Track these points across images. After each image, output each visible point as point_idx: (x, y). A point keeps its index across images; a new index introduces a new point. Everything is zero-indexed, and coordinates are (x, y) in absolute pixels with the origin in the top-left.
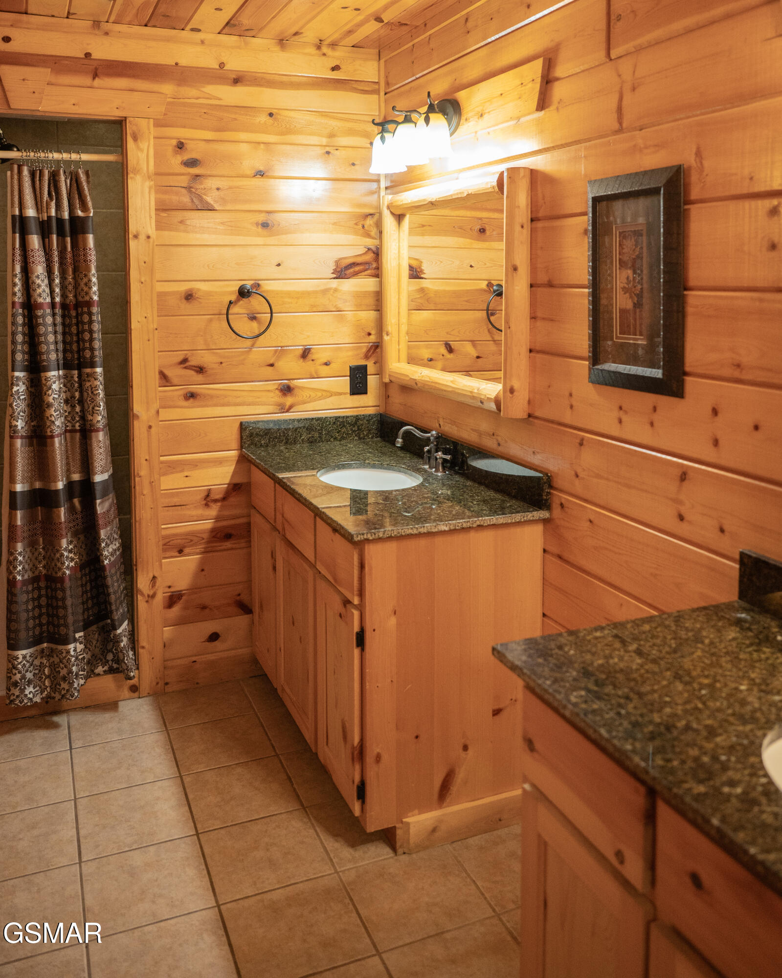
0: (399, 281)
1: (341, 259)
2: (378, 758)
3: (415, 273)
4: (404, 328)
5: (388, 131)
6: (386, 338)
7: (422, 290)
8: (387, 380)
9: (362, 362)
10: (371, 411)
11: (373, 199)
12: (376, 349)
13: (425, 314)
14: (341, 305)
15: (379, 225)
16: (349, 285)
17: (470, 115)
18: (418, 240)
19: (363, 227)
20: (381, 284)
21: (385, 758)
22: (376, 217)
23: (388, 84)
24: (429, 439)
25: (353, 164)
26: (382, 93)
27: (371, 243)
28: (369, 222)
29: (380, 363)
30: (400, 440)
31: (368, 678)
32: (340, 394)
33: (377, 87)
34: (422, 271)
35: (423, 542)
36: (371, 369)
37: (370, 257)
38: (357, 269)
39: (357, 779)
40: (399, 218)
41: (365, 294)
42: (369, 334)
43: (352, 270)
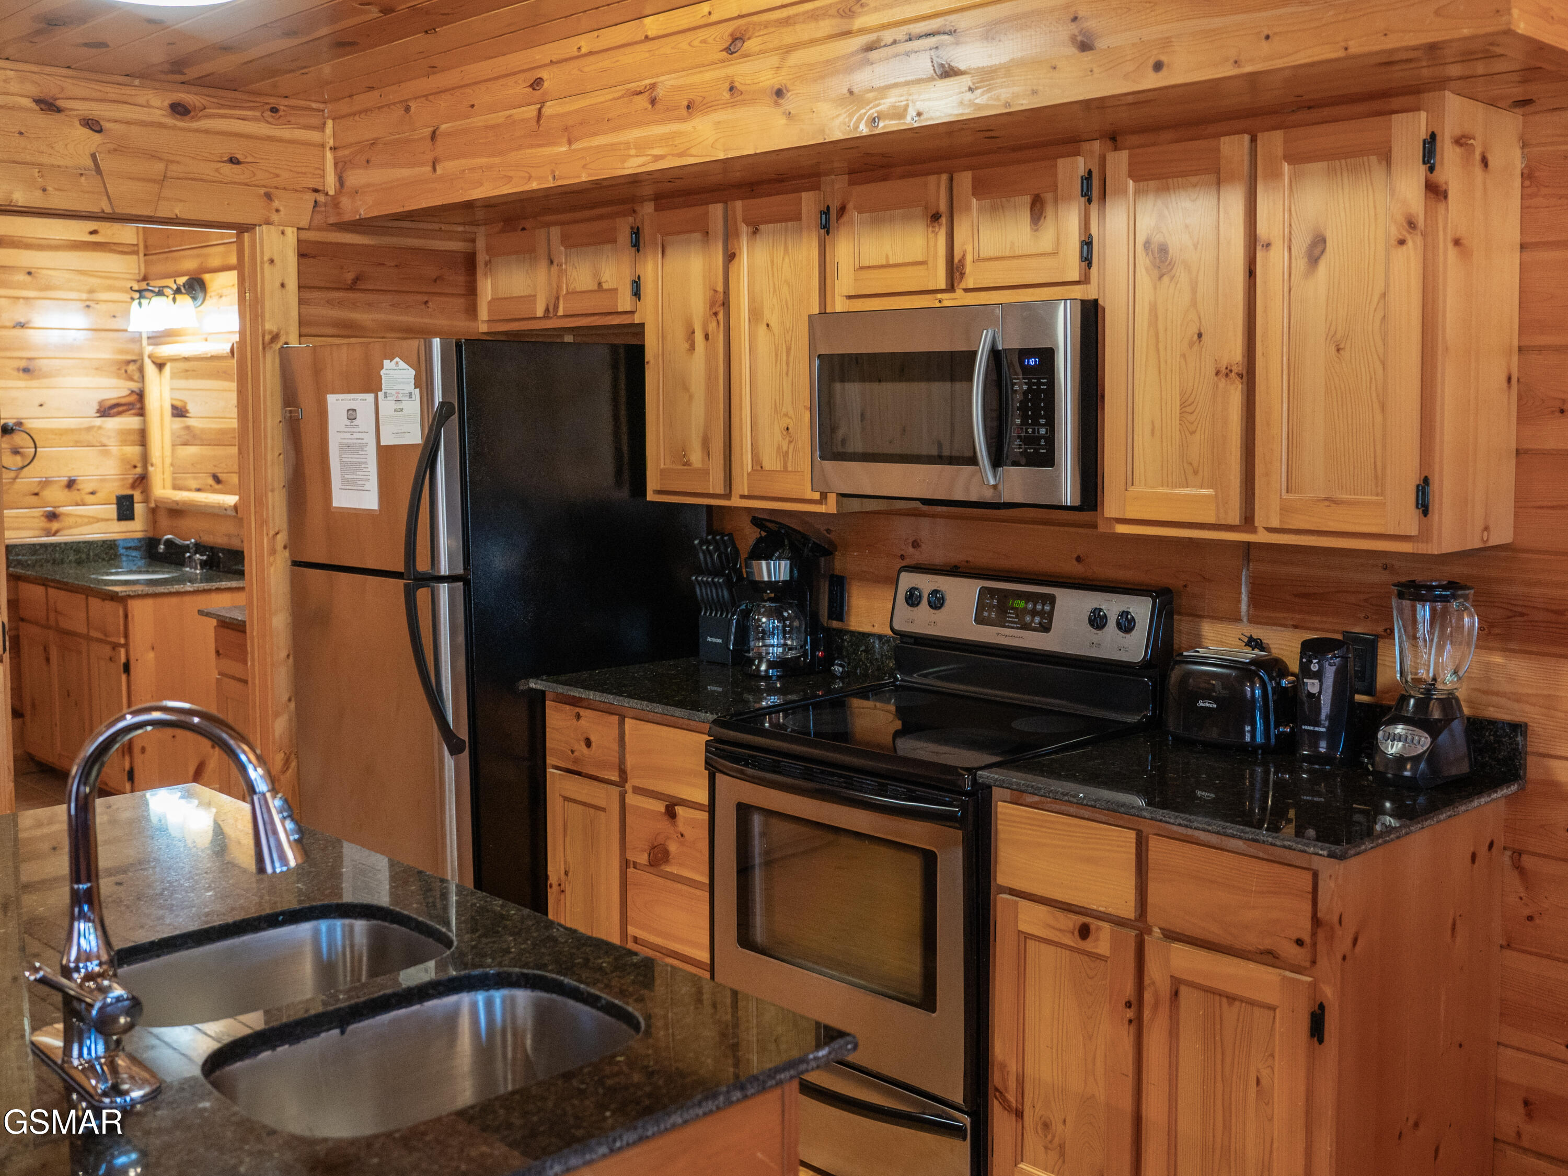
0: (162, 419)
1: (103, 401)
2: (143, 750)
3: (179, 412)
4: (168, 461)
5: (145, 297)
6: (150, 469)
7: (188, 428)
8: (153, 505)
9: (129, 492)
10: (140, 535)
11: (135, 347)
12: (142, 481)
13: (192, 450)
14: (105, 441)
15: (141, 370)
16: (113, 423)
17: (212, 294)
18: (182, 383)
19: (126, 371)
20: (145, 422)
21: (149, 750)
22: (138, 364)
23: (146, 247)
24: (188, 546)
25: (114, 316)
26: (141, 255)
27: (134, 386)
28: (132, 368)
29: (146, 492)
30: (162, 547)
31: (133, 693)
32: (107, 520)
33: (136, 248)
34: (187, 411)
35: (174, 600)
36: (137, 496)
37: (133, 398)
38: (121, 409)
39: (127, 767)
40: (160, 366)
41: (129, 432)
42: (135, 467)
43: (115, 410)
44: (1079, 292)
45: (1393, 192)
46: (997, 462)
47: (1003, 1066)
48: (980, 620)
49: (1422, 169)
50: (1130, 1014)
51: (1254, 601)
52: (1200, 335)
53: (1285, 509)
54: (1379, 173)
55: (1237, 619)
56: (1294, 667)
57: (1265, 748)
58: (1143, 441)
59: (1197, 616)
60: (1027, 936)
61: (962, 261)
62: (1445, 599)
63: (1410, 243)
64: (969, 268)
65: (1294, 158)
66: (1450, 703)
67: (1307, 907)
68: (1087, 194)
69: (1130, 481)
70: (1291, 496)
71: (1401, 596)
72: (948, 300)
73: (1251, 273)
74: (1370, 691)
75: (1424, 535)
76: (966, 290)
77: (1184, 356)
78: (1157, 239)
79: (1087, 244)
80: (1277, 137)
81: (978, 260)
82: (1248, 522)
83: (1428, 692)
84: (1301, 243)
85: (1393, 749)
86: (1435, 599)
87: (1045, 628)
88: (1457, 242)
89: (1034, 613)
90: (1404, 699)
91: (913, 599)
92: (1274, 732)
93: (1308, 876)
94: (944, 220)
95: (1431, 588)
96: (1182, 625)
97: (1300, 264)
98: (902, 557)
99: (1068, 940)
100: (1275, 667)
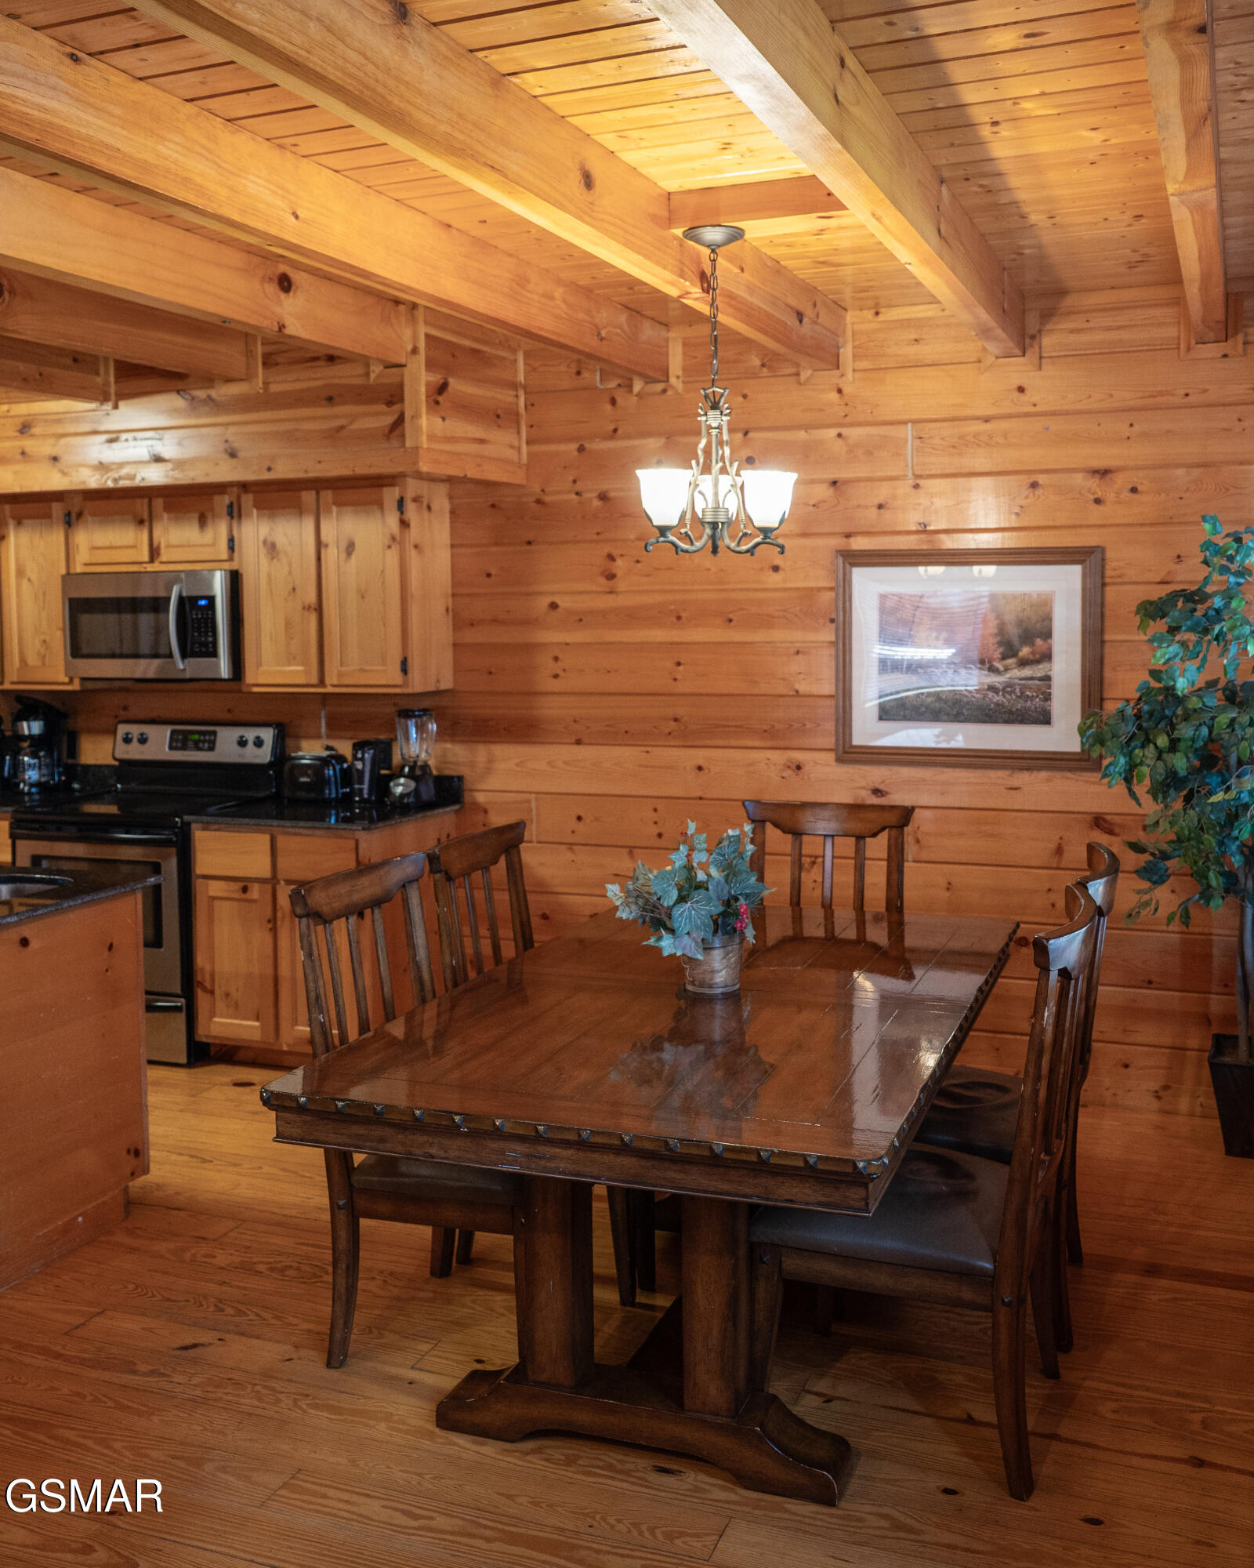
44: (227, 566)
45: (384, 522)
46: (184, 656)
47: (202, 969)
48: (171, 748)
49: (398, 514)
50: (270, 926)
51: (329, 726)
52: (294, 589)
53: (340, 675)
54: (378, 515)
55: (319, 737)
56: (349, 758)
57: (337, 799)
58: (266, 642)
59: (297, 737)
60: (214, 898)
61: (158, 547)
62: (420, 716)
63: (393, 547)
64: (163, 550)
65: (339, 504)
66: (425, 767)
67: (353, 856)
68: (231, 514)
69: (259, 664)
70: (343, 669)
71: (399, 716)
72: (150, 568)
73: (319, 559)
74: (389, 767)
75: (405, 684)
76: (162, 563)
77: (286, 600)
78: (270, 540)
79: (231, 540)
80: (329, 493)
81: (168, 546)
82: (322, 682)
83: (415, 762)
84: (343, 545)
85: (399, 790)
86: (415, 716)
87: (211, 749)
88: (416, 547)
89: (204, 741)
90: (403, 767)
91: (127, 740)
92: (341, 791)
93: (353, 842)
94: (147, 524)
95: (414, 711)
96: (290, 742)
97: (343, 555)
98: (116, 717)
99: (237, 895)
100: (341, 759)
